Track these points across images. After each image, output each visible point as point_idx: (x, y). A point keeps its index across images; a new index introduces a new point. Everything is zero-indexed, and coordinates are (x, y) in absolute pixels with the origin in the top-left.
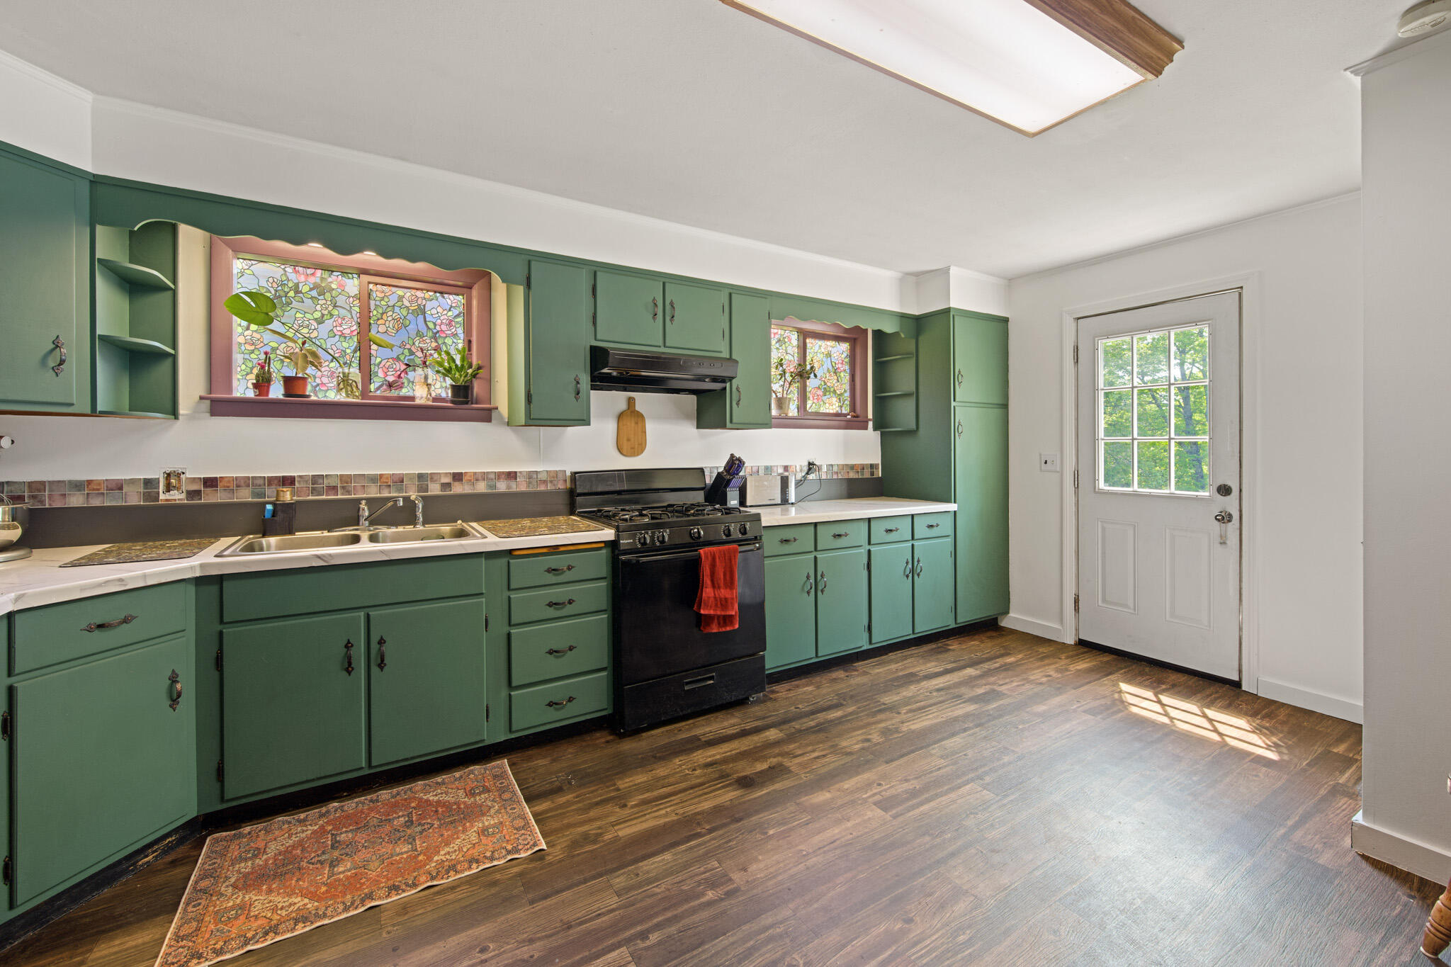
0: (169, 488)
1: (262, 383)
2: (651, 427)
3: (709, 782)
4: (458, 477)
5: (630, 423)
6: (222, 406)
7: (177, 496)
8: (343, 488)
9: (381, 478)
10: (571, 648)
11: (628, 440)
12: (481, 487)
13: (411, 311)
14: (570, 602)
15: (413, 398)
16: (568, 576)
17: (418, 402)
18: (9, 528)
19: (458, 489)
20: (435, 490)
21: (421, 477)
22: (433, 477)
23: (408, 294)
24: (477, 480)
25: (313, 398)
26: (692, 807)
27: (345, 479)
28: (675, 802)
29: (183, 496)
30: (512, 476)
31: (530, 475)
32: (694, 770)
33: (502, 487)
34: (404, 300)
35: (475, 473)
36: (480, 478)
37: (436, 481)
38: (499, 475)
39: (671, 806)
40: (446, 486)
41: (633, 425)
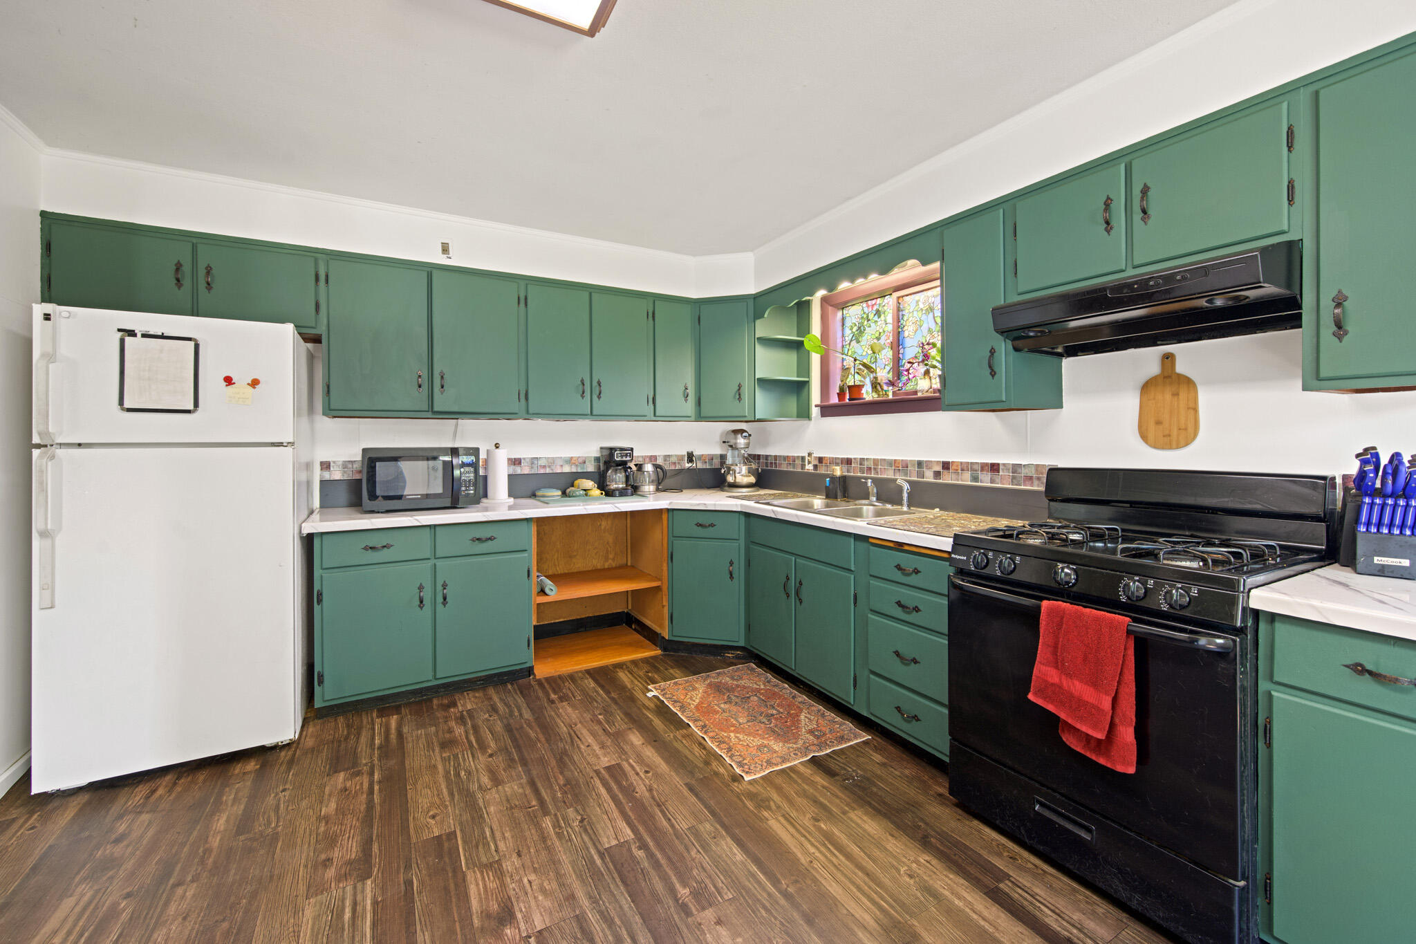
0: (809, 463)
1: (841, 395)
2: (1206, 399)
3: (886, 891)
4: (946, 466)
5: (1164, 396)
6: (827, 411)
7: (809, 467)
8: (875, 469)
9: (895, 463)
10: (915, 661)
11: (1158, 423)
12: (966, 480)
13: (924, 312)
14: (917, 609)
15: (916, 392)
16: (913, 580)
17: (920, 395)
18: (747, 476)
19: (948, 479)
20: (929, 477)
21: (920, 464)
22: (929, 464)
23: (923, 296)
24: (962, 470)
25: (867, 399)
26: (827, 875)
27: (876, 462)
28: (834, 860)
29: (812, 468)
30: (994, 468)
31: (1016, 468)
32: (911, 876)
33: (985, 481)
34: (920, 303)
35: (961, 463)
36: (965, 468)
37: (930, 468)
38: (984, 467)
39: (826, 857)
40: (937, 474)
41: (1168, 396)
